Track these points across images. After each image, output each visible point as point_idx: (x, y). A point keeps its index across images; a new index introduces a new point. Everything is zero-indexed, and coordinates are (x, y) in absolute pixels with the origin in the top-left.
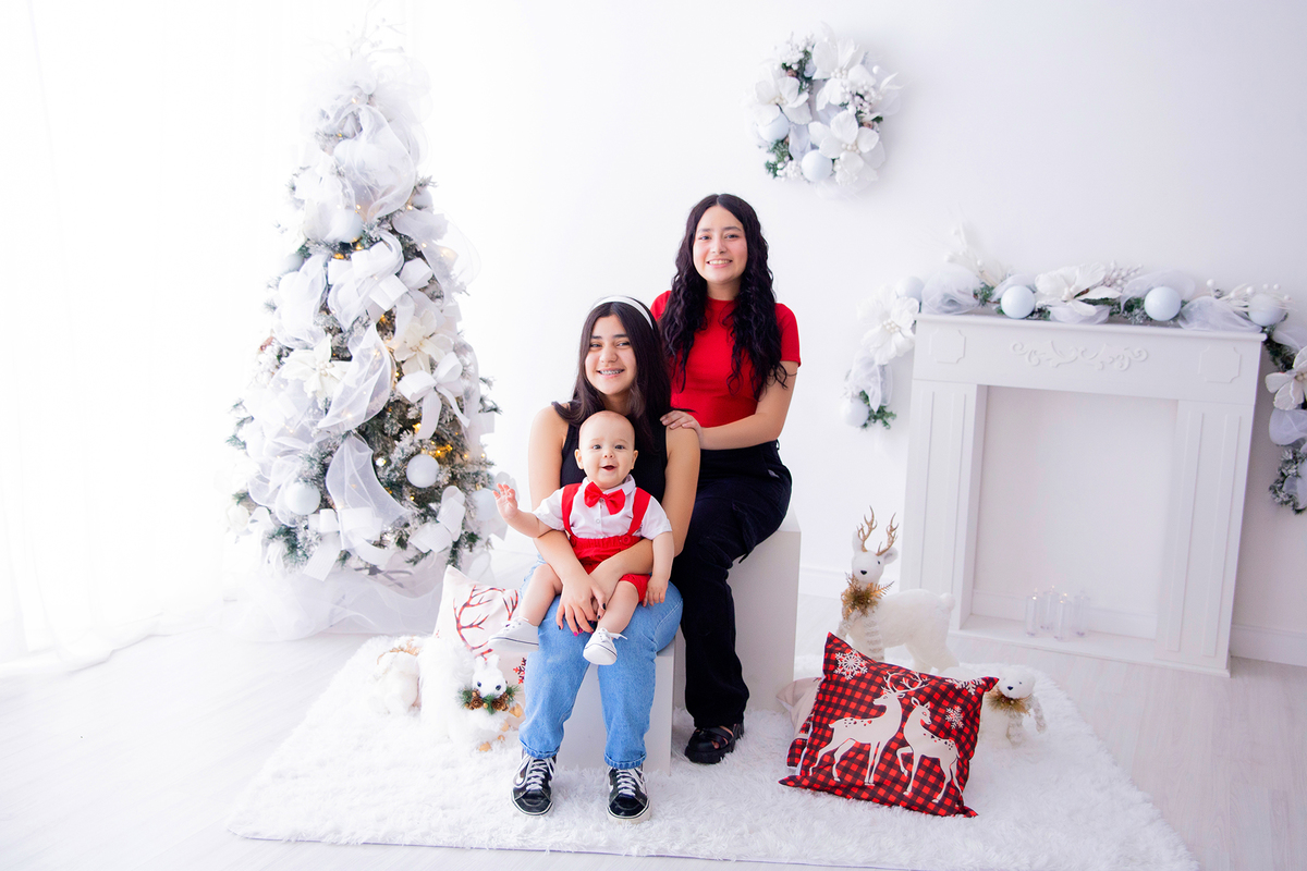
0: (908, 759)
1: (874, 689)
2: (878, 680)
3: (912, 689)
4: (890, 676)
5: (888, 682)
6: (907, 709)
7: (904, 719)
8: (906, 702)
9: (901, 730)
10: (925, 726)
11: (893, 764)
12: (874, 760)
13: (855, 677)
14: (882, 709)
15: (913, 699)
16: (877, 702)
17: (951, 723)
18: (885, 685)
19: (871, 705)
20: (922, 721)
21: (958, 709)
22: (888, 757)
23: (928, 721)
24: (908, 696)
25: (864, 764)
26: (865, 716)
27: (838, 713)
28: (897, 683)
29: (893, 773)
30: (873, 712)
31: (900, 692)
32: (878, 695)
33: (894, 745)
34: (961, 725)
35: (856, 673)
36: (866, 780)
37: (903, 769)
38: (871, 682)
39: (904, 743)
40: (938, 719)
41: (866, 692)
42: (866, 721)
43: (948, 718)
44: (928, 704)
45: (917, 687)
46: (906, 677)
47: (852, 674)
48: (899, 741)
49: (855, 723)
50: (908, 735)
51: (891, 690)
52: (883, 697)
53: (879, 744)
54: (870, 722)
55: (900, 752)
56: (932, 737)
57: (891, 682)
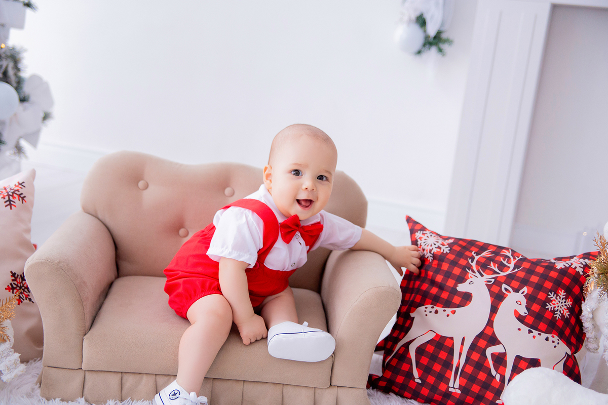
0: (500, 360)
1: (457, 271)
2: (462, 262)
3: (502, 274)
4: (477, 258)
5: (474, 264)
6: (497, 299)
7: (494, 310)
8: (495, 289)
9: (490, 323)
10: (521, 319)
11: (480, 365)
12: (459, 359)
13: (434, 256)
14: (467, 298)
15: (504, 286)
16: (461, 288)
17: (553, 312)
18: (470, 268)
19: (454, 291)
20: (516, 312)
21: (562, 293)
22: (476, 357)
23: (523, 311)
24: (497, 282)
25: (448, 364)
26: (448, 304)
27: (418, 299)
28: (484, 266)
29: (482, 376)
30: (457, 299)
31: (487, 277)
32: (462, 279)
33: (482, 343)
34: (567, 314)
35: (435, 250)
36: (451, 384)
37: (494, 372)
38: (454, 263)
39: (494, 341)
40: (536, 307)
41: (448, 275)
42: (449, 310)
43: (550, 307)
44: (525, 289)
45: (509, 272)
46: (495, 262)
47: (430, 251)
48: (488, 337)
49: (436, 312)
50: (499, 330)
51: (477, 274)
52: (468, 281)
53: (463, 339)
54: (454, 312)
55: (490, 351)
56: (530, 332)
57: (478, 263)
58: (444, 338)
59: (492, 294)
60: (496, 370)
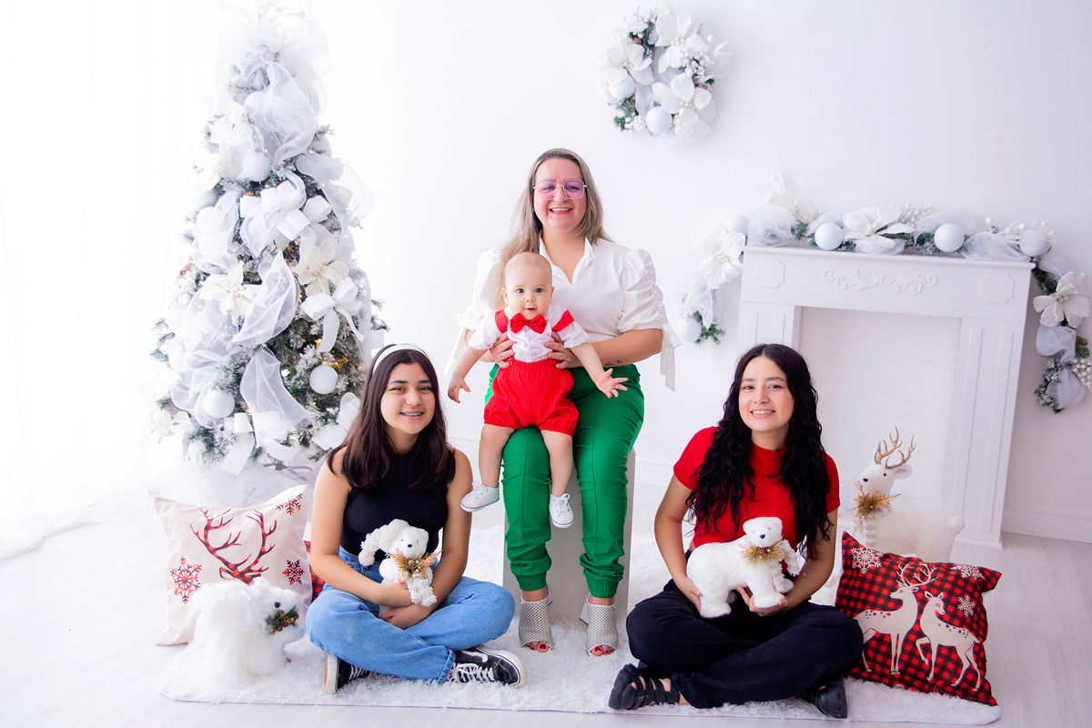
0: (927, 648)
1: (889, 583)
2: (893, 574)
3: (924, 583)
4: (903, 570)
5: (901, 576)
6: (922, 603)
7: (920, 611)
8: (920, 595)
9: (918, 622)
10: (940, 617)
11: (914, 654)
12: (896, 650)
13: (870, 570)
14: (899, 603)
15: (926, 592)
16: (894, 595)
17: (963, 611)
18: (899, 579)
19: (889, 598)
20: (937, 613)
21: (967, 597)
22: (909, 648)
23: (942, 612)
24: (921, 590)
25: (888, 655)
27: (859, 606)
28: (909, 576)
29: (915, 662)
30: (891, 605)
31: (913, 586)
32: (894, 589)
33: (912, 637)
34: (972, 613)
35: (870, 566)
36: (892, 669)
37: (923, 658)
38: (886, 576)
39: (921, 635)
40: (951, 609)
41: (883, 585)
42: (885, 613)
43: (960, 607)
44: (942, 594)
45: (928, 581)
46: (917, 572)
47: (866, 566)
48: (916, 632)
49: (875, 614)
50: (924, 627)
51: (905, 584)
52: (899, 590)
53: (898, 635)
54: (889, 614)
55: (919, 642)
56: (948, 626)
57: (905, 575)
58: (883, 635)
59: (918, 599)
60: (925, 656)
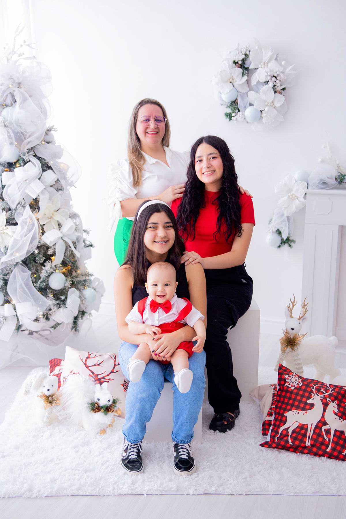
0: (328, 432)
1: (307, 394)
2: (309, 389)
3: (327, 394)
4: (315, 387)
5: (314, 390)
6: (325, 405)
7: (324, 410)
8: (324, 401)
9: (323, 416)
10: (336, 414)
11: (320, 435)
12: (310, 433)
13: (296, 388)
14: (312, 406)
15: (328, 399)
16: (309, 401)
18: (312, 392)
20: (334, 411)
22: (317, 431)
23: (336, 411)
24: (325, 398)
25: (305, 435)
26: (303, 409)
27: (289, 407)
28: (318, 391)
29: (320, 439)
30: (308, 407)
31: (320, 396)
32: (309, 397)
33: (320, 424)
35: (296, 386)
36: (307, 443)
37: (325, 437)
38: (305, 391)
39: (325, 424)
40: (341, 409)
41: (303, 396)
42: (304, 412)
44: (336, 401)
45: (329, 393)
46: (323, 388)
47: (294, 386)
48: (323, 422)
49: (298, 413)
50: (327, 419)
51: (316, 395)
52: (312, 398)
53: (312, 424)
54: (307, 412)
55: (323, 428)
56: (340, 419)
57: (315, 390)
59: (323, 403)
60: (327, 436)
